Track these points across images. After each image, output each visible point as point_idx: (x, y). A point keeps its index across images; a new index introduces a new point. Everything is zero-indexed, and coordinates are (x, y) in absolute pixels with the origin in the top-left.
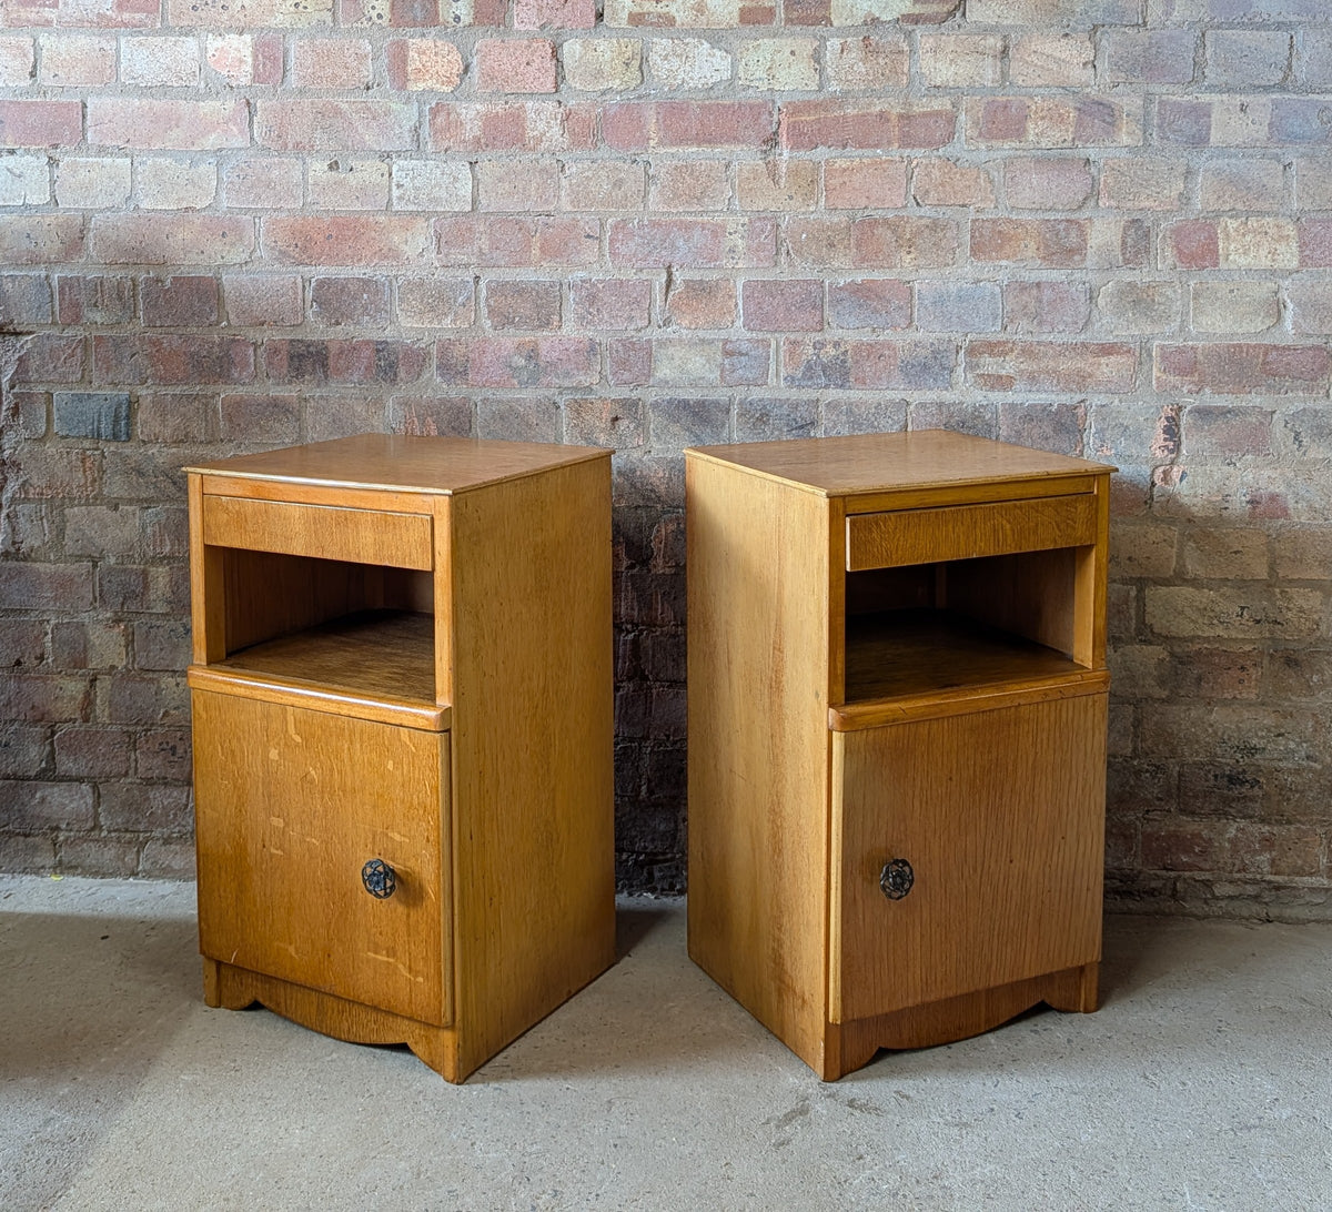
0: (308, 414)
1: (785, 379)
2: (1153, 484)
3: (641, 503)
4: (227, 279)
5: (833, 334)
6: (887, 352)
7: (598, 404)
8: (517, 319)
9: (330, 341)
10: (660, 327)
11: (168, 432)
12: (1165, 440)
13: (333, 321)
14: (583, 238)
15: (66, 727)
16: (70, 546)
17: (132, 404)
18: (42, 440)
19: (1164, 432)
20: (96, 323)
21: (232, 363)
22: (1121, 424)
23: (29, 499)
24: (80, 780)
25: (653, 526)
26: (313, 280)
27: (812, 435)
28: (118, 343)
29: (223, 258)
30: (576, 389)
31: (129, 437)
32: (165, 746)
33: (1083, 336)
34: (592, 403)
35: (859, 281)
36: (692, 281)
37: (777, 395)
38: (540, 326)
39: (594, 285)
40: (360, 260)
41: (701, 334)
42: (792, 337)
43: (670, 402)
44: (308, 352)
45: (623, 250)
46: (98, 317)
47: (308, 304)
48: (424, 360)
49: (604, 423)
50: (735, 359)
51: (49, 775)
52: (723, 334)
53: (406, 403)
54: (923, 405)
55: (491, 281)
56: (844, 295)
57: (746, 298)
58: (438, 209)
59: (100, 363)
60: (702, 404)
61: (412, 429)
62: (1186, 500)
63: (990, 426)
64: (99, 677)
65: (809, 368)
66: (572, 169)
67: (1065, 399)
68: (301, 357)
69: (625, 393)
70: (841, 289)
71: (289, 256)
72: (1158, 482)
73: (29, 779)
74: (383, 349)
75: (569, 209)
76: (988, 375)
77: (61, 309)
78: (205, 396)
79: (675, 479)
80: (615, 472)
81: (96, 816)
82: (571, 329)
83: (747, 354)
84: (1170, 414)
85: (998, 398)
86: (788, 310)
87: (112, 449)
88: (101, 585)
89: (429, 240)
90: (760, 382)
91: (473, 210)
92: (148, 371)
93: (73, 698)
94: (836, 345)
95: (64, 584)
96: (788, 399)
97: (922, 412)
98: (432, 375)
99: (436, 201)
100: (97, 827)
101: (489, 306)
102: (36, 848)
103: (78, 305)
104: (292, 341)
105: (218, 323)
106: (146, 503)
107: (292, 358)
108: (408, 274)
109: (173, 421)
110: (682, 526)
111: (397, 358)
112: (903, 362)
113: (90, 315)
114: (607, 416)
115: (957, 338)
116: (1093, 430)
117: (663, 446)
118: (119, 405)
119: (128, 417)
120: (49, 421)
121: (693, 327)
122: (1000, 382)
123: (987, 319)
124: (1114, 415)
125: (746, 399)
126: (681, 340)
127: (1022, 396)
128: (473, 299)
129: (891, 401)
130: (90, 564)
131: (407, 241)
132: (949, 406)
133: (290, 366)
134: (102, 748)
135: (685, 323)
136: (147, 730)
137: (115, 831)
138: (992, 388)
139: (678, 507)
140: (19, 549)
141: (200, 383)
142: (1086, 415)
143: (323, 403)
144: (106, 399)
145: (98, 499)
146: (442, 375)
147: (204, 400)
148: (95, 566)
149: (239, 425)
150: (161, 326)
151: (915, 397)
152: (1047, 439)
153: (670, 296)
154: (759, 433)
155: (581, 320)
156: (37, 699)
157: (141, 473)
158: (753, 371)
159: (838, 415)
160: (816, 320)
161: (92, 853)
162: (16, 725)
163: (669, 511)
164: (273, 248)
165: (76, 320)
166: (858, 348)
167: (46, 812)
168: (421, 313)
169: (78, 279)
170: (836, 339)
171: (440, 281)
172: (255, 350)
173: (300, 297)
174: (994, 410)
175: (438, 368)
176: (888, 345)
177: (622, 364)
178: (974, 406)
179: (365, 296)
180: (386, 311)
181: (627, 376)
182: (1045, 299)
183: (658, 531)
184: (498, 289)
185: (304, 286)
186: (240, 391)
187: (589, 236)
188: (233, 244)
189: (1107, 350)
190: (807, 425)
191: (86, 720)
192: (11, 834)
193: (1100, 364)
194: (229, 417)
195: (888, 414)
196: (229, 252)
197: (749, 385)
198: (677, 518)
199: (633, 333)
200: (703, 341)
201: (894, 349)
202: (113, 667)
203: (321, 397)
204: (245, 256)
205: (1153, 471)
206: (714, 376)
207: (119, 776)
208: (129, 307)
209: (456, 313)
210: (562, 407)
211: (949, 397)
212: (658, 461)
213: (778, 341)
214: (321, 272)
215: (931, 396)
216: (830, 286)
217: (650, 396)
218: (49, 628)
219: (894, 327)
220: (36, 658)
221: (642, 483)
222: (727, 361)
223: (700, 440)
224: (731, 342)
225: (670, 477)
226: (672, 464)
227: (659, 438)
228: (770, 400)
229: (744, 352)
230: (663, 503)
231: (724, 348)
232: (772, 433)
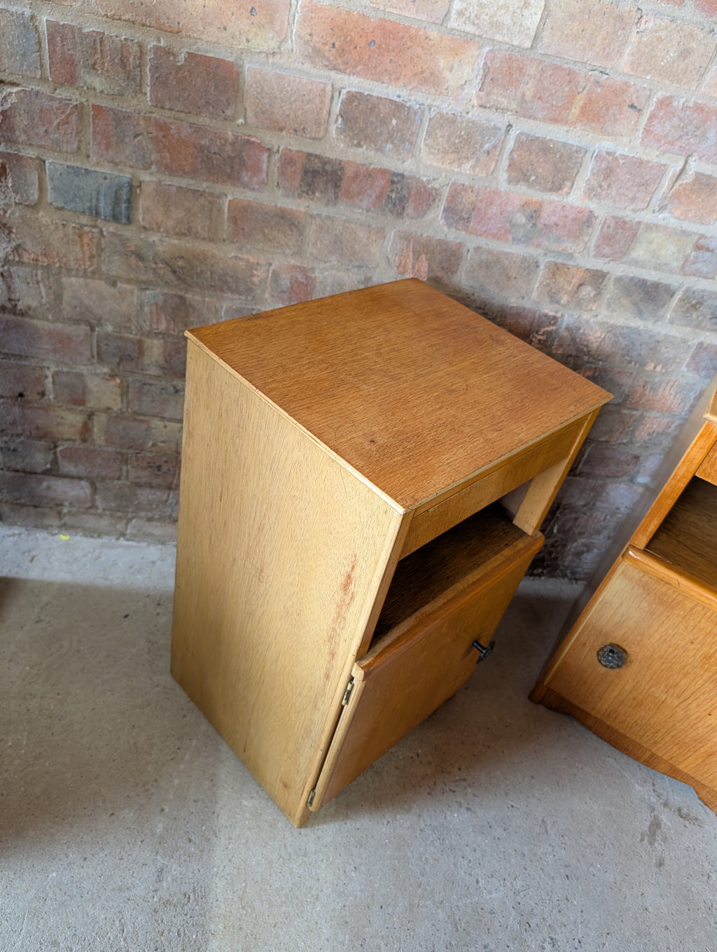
0: (311, 231)
3: (572, 353)
4: (250, 69)
7: (573, 270)
8: (533, 178)
9: (348, 162)
10: (654, 212)
11: (170, 223)
13: (355, 142)
14: (626, 108)
15: (66, 445)
16: (67, 308)
17: (133, 188)
18: (34, 207)
20: (94, 89)
21: (243, 165)
23: (23, 263)
24: (80, 478)
26: (344, 91)
28: (121, 119)
29: (248, 41)
30: (560, 254)
31: (129, 220)
32: (152, 464)
34: (568, 269)
36: (703, 174)
38: (551, 190)
39: (616, 159)
40: (397, 79)
41: (686, 225)
43: (632, 279)
44: (324, 170)
45: (658, 129)
46: (97, 83)
47: (333, 117)
48: (434, 200)
49: (571, 286)
50: (701, 253)
51: (53, 472)
52: (702, 229)
53: (406, 237)
55: (521, 134)
58: (498, 38)
59: (99, 137)
60: (656, 286)
61: (406, 262)
64: (96, 413)
66: (649, 24)
68: (315, 173)
69: (598, 264)
71: (324, 57)
73: (36, 473)
74: (398, 182)
75: (626, 71)
77: (52, 64)
78: (211, 194)
79: (607, 340)
80: (564, 327)
81: (93, 501)
82: (576, 198)
83: (712, 251)
87: (111, 229)
88: (98, 346)
89: (475, 72)
90: (709, 276)
91: (532, 47)
92: (153, 157)
93: (72, 425)
95: (63, 342)
98: (437, 216)
99: (497, 26)
100: (93, 506)
101: (511, 159)
102: (44, 515)
103: (71, 63)
104: (309, 155)
105: (233, 119)
106: (145, 285)
107: (306, 172)
108: (444, 105)
109: (178, 214)
110: (596, 374)
111: (409, 193)
113: (88, 78)
114: (575, 281)
117: (609, 314)
118: (120, 187)
119: (129, 201)
120: (41, 189)
121: (682, 217)
125: (692, 287)
126: (666, 228)
128: (499, 149)
130: (88, 328)
131: (451, 69)
133: (303, 180)
134: (99, 461)
135: (678, 213)
136: (137, 453)
137: (109, 510)
139: (600, 360)
140: (16, 306)
141: (207, 180)
143: (329, 223)
144: (106, 178)
145: (96, 274)
146: (446, 218)
147: (210, 199)
148: (92, 329)
149: (243, 229)
150: (171, 109)
153: (680, 182)
154: (687, 317)
155: (592, 193)
156: (41, 422)
157: (140, 257)
158: (710, 266)
161: (90, 521)
162: (22, 438)
163: (591, 363)
164: (306, 43)
165: (71, 80)
167: (51, 494)
168: (445, 152)
169: (72, 28)
171: (473, 122)
172: (269, 157)
173: (327, 108)
175: (445, 210)
177: (608, 240)
179: (394, 122)
180: (411, 143)
181: (607, 250)
184: (528, 144)
185: (332, 97)
186: (248, 196)
187: (632, 106)
188: (261, 27)
191: (84, 440)
192: (22, 505)
194: (234, 220)
196: (256, 35)
197: (699, 277)
198: (596, 368)
199: (629, 213)
200: (683, 232)
202: (109, 408)
203: (328, 217)
204: (273, 45)
206: (676, 264)
207: (113, 479)
208: (134, 79)
209: (478, 160)
210: (542, 267)
212: (601, 324)
214: (353, 83)
217: (617, 270)
218: (49, 374)
220: (38, 394)
221: (581, 339)
222: (694, 254)
223: (640, 314)
224: (705, 238)
225: (604, 339)
226: (611, 329)
227: (609, 305)
228: (710, 292)
229: (711, 248)
230: (591, 356)
231: (697, 242)
232: (697, 318)
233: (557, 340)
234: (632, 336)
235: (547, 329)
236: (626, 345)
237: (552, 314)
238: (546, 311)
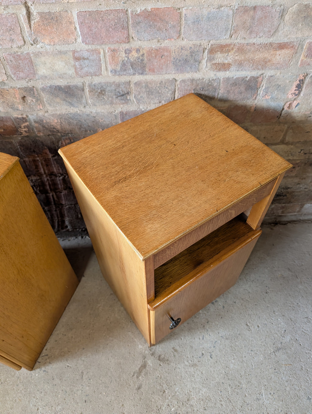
1: (111, 71)
2: (283, 109)
3: (50, 133)
5: (135, 44)
6: (166, 54)
7: (11, 91)
10: (32, 45)
12: (295, 90)
19: (296, 87)
22: (278, 85)
25: (58, 142)
27: (128, 98)
33: (271, 39)
34: (8, 90)
35: (149, 9)
36: (44, 13)
37: (108, 80)
41: (58, 47)
42: (112, 47)
43: (51, 87)
49: (18, 100)
50: (82, 62)
52: (72, 47)
54: (183, 81)
56: (140, 19)
57: (81, 24)
60: (68, 87)
62: (295, 115)
63: (216, 89)
65: (124, 64)
67: (254, 74)
69: (23, 84)
70: (138, 15)
72: (286, 108)
76: (218, 64)
79: (64, 123)
80: (33, 122)
83: (88, 59)
84: (302, 78)
85: (222, 75)
86: (107, 30)
90: (98, 73)
94: (138, 50)
96: (114, 82)
97: (183, 84)
112: (174, 58)
114: (18, 96)
115: (205, 43)
116: (264, 88)
117: (54, 109)
121: (52, 44)
122: (224, 67)
123: (222, 31)
124: (276, 80)
125: (92, 83)
126: (47, 53)
127: (234, 73)
129: (168, 80)
132: (197, 80)
135: (47, 41)
138: (220, 70)
139: (68, 134)
142: (262, 81)
151: (180, 77)
152: (241, 93)
153: (32, 22)
154: (102, 100)
158: (93, 68)
159: (141, 88)
160: (125, 36)
163: (64, 136)
166: (150, 52)
170: (137, 47)
174: (218, 81)
176: (166, 49)
177: (17, 68)
178: (209, 80)
181: (22, 75)
182: (257, 17)
183: (62, 143)
189: (282, 46)
190: (125, 94)
193: (276, 55)
195: (166, 86)
197: (92, 76)
198: (68, 139)
199: (17, 49)
200: (60, 52)
201: (170, 51)
205: (286, 103)
206: (72, 72)
211: (197, 76)
212: (53, 115)
213: (105, 49)
215: (188, 76)
216: (132, 14)
217: (39, 85)
219: (170, 38)
221: (48, 125)
222: (77, 63)
223: (71, 104)
224: (77, 52)
225: (61, 122)
226: (61, 116)
227: (50, 105)
228: (105, 83)
229: (86, 57)
230: (61, 133)
231: (74, 56)
232: (108, 99)
233: (35, 129)
234: (76, 117)
235: (24, 125)
236: (76, 123)
237: (20, 116)
238: (16, 116)
